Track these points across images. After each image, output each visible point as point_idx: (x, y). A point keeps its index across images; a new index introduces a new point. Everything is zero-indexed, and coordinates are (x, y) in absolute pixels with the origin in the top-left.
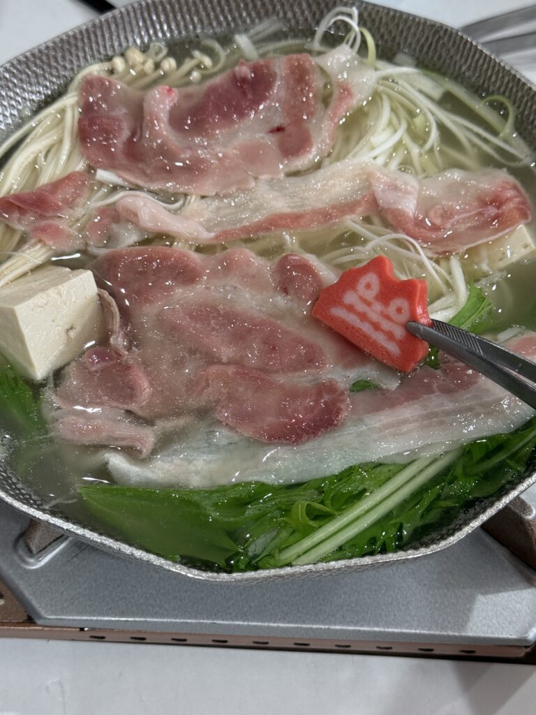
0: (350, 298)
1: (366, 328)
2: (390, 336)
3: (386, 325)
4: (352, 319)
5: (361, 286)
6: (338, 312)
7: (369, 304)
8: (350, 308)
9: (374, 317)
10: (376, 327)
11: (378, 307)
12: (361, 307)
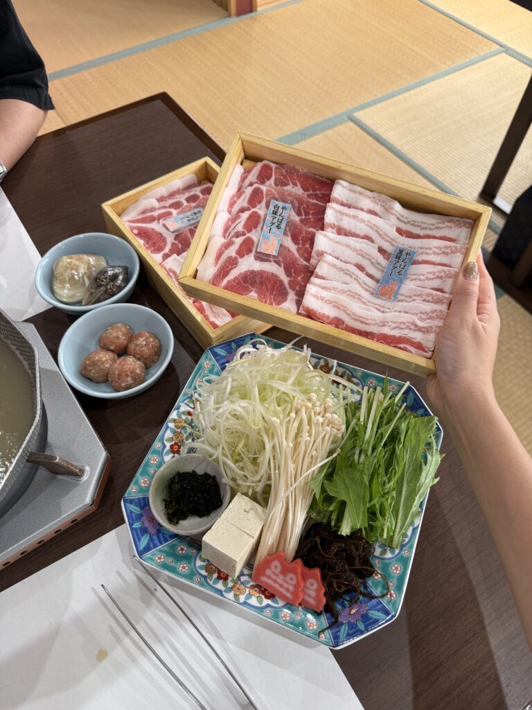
0: (268, 572)
1: (277, 586)
2: (287, 590)
3: (285, 585)
4: (270, 582)
5: (272, 567)
6: (264, 579)
7: (277, 576)
8: (269, 577)
9: (280, 581)
10: (281, 586)
11: (281, 577)
12: (274, 577)
